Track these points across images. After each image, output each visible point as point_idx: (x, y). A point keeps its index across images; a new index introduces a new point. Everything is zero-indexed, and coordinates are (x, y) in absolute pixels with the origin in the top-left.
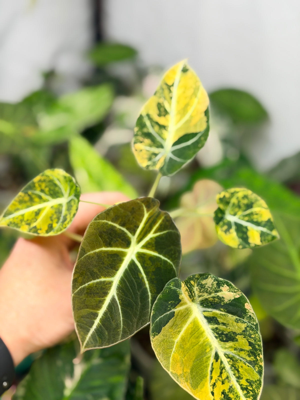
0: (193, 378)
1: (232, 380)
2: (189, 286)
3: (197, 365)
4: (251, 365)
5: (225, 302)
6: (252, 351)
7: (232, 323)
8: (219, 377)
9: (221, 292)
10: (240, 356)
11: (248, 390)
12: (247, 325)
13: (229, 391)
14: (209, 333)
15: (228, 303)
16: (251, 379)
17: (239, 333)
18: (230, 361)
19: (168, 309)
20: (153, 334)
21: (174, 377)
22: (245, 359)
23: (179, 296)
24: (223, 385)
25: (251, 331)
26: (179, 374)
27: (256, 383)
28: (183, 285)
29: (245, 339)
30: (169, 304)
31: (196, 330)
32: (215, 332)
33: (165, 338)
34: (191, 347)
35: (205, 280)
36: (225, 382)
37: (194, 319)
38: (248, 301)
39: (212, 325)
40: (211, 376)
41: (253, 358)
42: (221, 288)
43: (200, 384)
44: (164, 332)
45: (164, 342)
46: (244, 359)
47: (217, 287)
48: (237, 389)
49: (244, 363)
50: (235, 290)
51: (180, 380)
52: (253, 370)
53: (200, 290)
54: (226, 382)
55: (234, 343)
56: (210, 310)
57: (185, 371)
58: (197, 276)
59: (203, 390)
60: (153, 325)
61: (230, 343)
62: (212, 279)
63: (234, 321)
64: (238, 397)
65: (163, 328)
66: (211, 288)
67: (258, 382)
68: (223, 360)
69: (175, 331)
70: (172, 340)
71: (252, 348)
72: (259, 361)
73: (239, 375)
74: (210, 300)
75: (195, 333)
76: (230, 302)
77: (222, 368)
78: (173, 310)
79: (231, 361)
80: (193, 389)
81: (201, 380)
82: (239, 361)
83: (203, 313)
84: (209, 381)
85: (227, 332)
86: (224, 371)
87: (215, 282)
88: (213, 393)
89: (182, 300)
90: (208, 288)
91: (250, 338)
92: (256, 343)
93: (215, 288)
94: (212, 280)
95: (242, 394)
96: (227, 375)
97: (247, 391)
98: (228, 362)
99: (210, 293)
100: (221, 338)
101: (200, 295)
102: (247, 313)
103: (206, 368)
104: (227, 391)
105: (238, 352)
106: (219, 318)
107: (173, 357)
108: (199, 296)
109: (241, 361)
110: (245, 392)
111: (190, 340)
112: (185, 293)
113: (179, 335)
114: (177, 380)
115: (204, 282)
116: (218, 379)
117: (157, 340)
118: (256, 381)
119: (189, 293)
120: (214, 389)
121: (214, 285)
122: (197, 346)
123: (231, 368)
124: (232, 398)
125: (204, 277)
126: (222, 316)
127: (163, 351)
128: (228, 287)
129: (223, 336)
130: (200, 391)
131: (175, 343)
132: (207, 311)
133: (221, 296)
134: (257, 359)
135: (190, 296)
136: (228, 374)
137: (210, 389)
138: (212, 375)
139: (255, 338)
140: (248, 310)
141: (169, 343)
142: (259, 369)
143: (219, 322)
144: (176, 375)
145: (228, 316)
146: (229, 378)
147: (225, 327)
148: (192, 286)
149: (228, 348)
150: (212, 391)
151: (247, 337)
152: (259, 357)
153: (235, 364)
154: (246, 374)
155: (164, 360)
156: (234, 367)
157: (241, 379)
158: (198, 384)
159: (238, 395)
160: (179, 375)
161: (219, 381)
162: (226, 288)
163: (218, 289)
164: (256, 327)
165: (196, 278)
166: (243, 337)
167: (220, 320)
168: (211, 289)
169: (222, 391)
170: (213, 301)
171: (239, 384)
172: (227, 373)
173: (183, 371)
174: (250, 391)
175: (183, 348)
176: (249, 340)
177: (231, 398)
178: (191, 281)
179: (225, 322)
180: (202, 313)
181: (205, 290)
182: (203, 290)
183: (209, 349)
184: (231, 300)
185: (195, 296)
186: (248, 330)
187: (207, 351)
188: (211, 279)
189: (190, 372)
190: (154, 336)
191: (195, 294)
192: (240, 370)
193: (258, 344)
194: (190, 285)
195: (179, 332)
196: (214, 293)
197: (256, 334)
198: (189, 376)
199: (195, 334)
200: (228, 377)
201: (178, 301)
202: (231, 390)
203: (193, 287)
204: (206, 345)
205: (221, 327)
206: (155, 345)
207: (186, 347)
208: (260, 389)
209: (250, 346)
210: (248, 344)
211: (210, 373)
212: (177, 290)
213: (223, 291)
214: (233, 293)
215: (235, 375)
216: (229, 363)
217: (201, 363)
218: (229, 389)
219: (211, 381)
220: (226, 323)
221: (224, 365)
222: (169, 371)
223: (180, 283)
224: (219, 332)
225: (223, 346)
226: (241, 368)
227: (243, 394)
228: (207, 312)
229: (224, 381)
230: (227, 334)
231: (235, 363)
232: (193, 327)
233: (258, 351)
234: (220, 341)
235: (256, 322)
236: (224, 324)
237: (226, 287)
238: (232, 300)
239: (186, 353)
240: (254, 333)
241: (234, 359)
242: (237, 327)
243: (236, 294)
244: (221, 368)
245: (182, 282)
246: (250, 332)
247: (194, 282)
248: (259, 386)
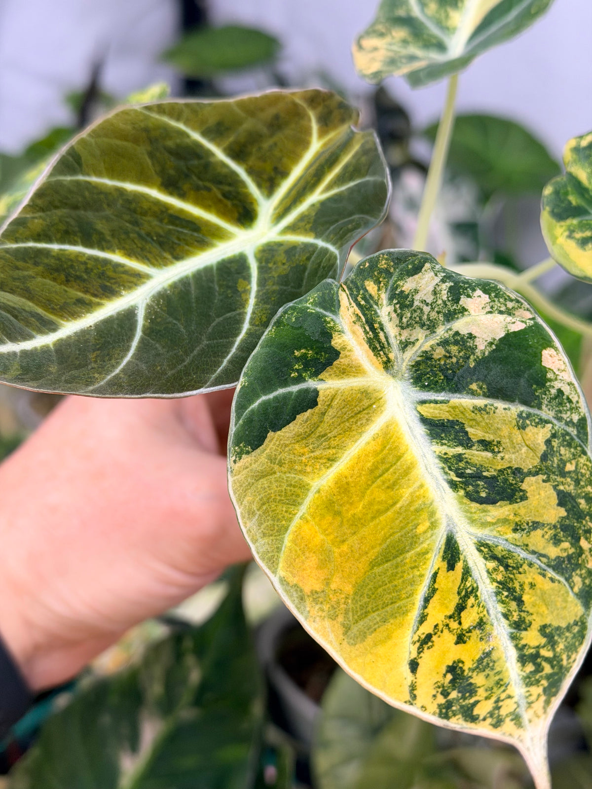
0: (357, 611)
1: (495, 633)
2: (363, 303)
3: (380, 576)
4: (562, 574)
5: (478, 353)
6: (567, 522)
7: (510, 437)
8: (452, 620)
9: (463, 316)
10: (531, 548)
11: (539, 660)
12: (553, 432)
13: (477, 667)
14: (428, 467)
15: (487, 354)
16: (555, 624)
17: (531, 467)
18: (495, 570)
19: (292, 375)
20: (237, 448)
21: (287, 594)
22: (544, 556)
23: (330, 337)
24: (460, 646)
25: (563, 450)
26: (307, 589)
27: (567, 634)
28: (344, 298)
29: (548, 484)
30: (298, 359)
31: (390, 458)
32: (450, 470)
33: (276, 467)
34: (369, 516)
35: (411, 278)
36: (469, 637)
37: (387, 427)
38: (557, 343)
39: (442, 444)
40: (423, 613)
41: (566, 545)
42: (464, 301)
43: (375, 630)
44: (274, 447)
45: (271, 482)
46: (540, 556)
47: (450, 299)
48: (506, 662)
49: (539, 570)
50: (510, 305)
51: (308, 609)
52: (567, 592)
53: (400, 316)
54: (471, 638)
55: (516, 506)
56: (441, 397)
57: (333, 586)
58: (384, 262)
59: (381, 650)
60: (241, 422)
61: (501, 507)
62: (436, 275)
63: (516, 428)
64: (501, 685)
65: (271, 434)
66: (431, 305)
67: (576, 629)
68: (471, 564)
69: (317, 453)
70: (300, 479)
71: (566, 511)
72: (587, 553)
73: (523, 614)
74: (439, 360)
75: (387, 470)
76: (494, 347)
77: (466, 592)
78: (311, 383)
79: (501, 568)
80: (348, 643)
81: (385, 621)
82: (525, 567)
83: (419, 408)
84: (411, 629)
85: (495, 470)
86: (471, 601)
87: (447, 284)
88: (414, 666)
89: (342, 352)
90: (421, 305)
91: (562, 479)
92: (579, 491)
93: (444, 302)
94: (436, 277)
95: (519, 675)
96: (482, 615)
97: (535, 664)
98: (488, 571)
99: (432, 327)
100: (470, 488)
101: (403, 338)
102: (548, 384)
103: (409, 588)
104: (468, 665)
105: (524, 535)
106: (471, 423)
107: (296, 531)
108: (405, 345)
109: (531, 565)
110: (530, 668)
111: (368, 492)
112: (354, 333)
113: (331, 469)
114: (298, 608)
115: (408, 285)
116: (447, 625)
117: (248, 470)
118: (568, 628)
119: (366, 332)
120: (422, 655)
121: (440, 294)
122: (389, 513)
123: (497, 593)
124: (479, 687)
125: (410, 267)
126: (478, 417)
127: (264, 507)
128: (487, 296)
129: (481, 483)
130: (371, 653)
131: (308, 490)
132: (431, 402)
133: (464, 331)
134: (581, 548)
135: (370, 342)
136: (485, 613)
137: (409, 650)
138: (426, 611)
139: (576, 471)
140: (555, 373)
141: (288, 486)
142: (584, 583)
143: (469, 439)
144: (296, 590)
145: (496, 408)
146: (488, 627)
147: (489, 455)
148: (372, 302)
149: (494, 524)
150: (415, 658)
151: (554, 477)
152: (587, 539)
153: (511, 580)
154: (543, 609)
155: (262, 535)
156: (508, 590)
157: (526, 629)
158: (368, 629)
159: (502, 680)
160: (309, 594)
161: (446, 631)
162: (479, 299)
163: (454, 307)
164: (579, 432)
165: (381, 271)
166: (544, 481)
167: (475, 433)
168: (433, 309)
169: (451, 664)
170: (448, 361)
171: (516, 646)
172: (481, 609)
173: (328, 584)
174: (544, 664)
175: (338, 513)
176: (561, 488)
177: (476, 687)
178: (367, 283)
179: (489, 437)
180: (416, 409)
181: (415, 315)
182: (409, 315)
183: (427, 524)
184: (494, 339)
185: (389, 344)
186: (555, 449)
187: (421, 529)
188: (432, 274)
189: (352, 593)
190: (239, 455)
191: (386, 338)
192: (525, 598)
193: (586, 494)
194: (364, 298)
195: (329, 459)
196: (444, 324)
197: (580, 456)
198: (345, 603)
199: (386, 475)
200: (485, 623)
201: (326, 353)
202: (484, 664)
203: (375, 307)
204: (418, 511)
205: (477, 456)
206: (238, 484)
207: (351, 512)
208: (577, 652)
209: (561, 506)
210: (554, 500)
211: (422, 603)
212: (326, 316)
213: (472, 312)
214: (505, 316)
215: (510, 618)
216: (494, 576)
217: (395, 571)
218: (480, 660)
219: (418, 628)
220: (493, 441)
221: (476, 582)
222: (274, 572)
223: (337, 293)
224: (465, 468)
225: (476, 516)
226: (531, 591)
227: (521, 677)
228: (432, 405)
229: (467, 635)
230: (494, 478)
231: (514, 574)
232: (382, 450)
233: (588, 518)
234: (466, 500)
235: (579, 413)
236: (486, 445)
237: (480, 296)
238: (500, 340)
239: (349, 532)
240: (574, 455)
241: (510, 561)
242: (524, 449)
243: (513, 321)
244: (463, 593)
245: (340, 292)
246: (561, 455)
247: (376, 288)
248: (577, 644)
